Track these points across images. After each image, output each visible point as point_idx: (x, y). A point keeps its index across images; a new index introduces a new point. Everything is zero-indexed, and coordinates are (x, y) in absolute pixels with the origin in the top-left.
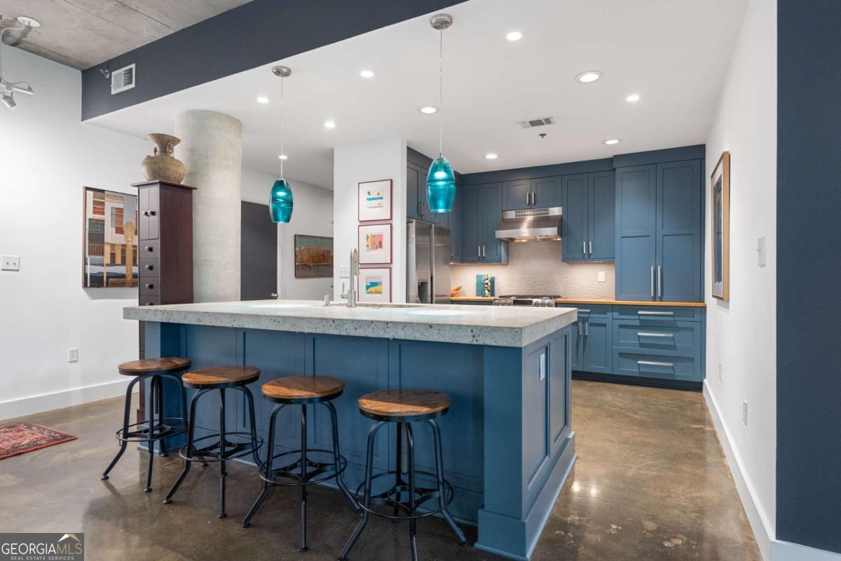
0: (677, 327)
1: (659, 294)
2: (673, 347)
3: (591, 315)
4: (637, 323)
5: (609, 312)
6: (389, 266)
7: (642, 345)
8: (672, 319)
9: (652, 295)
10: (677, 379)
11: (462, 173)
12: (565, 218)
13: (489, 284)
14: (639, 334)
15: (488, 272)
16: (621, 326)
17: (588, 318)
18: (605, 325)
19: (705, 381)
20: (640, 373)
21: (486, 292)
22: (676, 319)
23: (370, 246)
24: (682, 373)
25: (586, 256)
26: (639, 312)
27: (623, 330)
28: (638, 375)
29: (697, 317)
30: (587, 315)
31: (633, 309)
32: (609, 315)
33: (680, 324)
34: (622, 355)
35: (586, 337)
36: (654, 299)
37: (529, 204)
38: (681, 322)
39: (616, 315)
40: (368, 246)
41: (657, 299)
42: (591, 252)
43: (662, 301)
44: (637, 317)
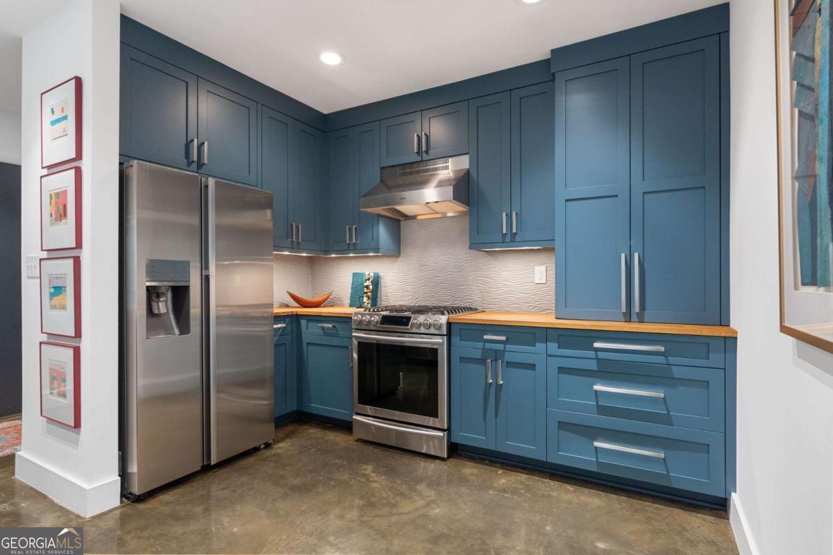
0: (673, 378)
1: (636, 308)
2: (666, 420)
3: (509, 347)
4: (593, 365)
5: (539, 342)
6: (74, 253)
7: (602, 410)
8: (661, 359)
9: (624, 310)
10: (675, 485)
11: (325, 112)
12: (473, 174)
13: (371, 287)
14: (597, 387)
15: (368, 269)
16: (562, 370)
17: (504, 351)
18: (532, 367)
19: (736, 499)
20: (599, 464)
21: (365, 299)
22: (672, 360)
23: (54, 216)
24: (685, 477)
25: (508, 239)
26: (596, 345)
27: (565, 378)
28: (594, 469)
29: (716, 359)
30: (501, 347)
31: (583, 338)
32: (540, 346)
33: (677, 372)
34: (563, 425)
35: (499, 387)
36: (628, 317)
37: (418, 153)
38: (682, 367)
39: (553, 347)
40: (51, 216)
41: (634, 317)
42: (514, 231)
43: (641, 321)
44: (592, 354)
